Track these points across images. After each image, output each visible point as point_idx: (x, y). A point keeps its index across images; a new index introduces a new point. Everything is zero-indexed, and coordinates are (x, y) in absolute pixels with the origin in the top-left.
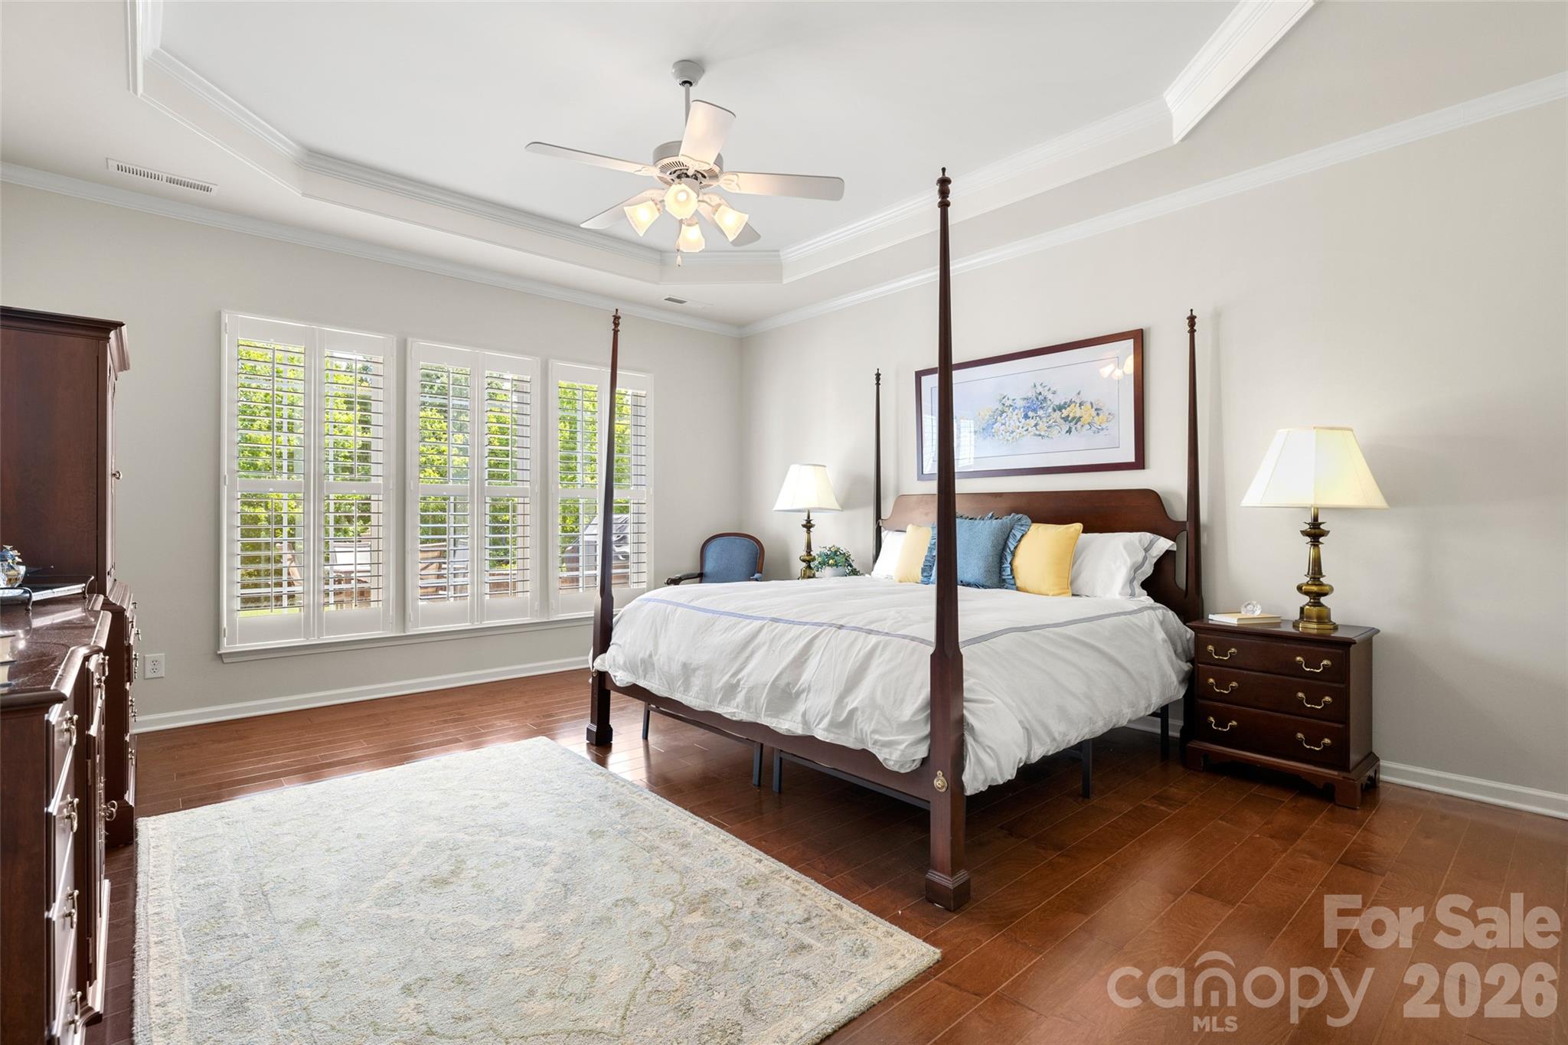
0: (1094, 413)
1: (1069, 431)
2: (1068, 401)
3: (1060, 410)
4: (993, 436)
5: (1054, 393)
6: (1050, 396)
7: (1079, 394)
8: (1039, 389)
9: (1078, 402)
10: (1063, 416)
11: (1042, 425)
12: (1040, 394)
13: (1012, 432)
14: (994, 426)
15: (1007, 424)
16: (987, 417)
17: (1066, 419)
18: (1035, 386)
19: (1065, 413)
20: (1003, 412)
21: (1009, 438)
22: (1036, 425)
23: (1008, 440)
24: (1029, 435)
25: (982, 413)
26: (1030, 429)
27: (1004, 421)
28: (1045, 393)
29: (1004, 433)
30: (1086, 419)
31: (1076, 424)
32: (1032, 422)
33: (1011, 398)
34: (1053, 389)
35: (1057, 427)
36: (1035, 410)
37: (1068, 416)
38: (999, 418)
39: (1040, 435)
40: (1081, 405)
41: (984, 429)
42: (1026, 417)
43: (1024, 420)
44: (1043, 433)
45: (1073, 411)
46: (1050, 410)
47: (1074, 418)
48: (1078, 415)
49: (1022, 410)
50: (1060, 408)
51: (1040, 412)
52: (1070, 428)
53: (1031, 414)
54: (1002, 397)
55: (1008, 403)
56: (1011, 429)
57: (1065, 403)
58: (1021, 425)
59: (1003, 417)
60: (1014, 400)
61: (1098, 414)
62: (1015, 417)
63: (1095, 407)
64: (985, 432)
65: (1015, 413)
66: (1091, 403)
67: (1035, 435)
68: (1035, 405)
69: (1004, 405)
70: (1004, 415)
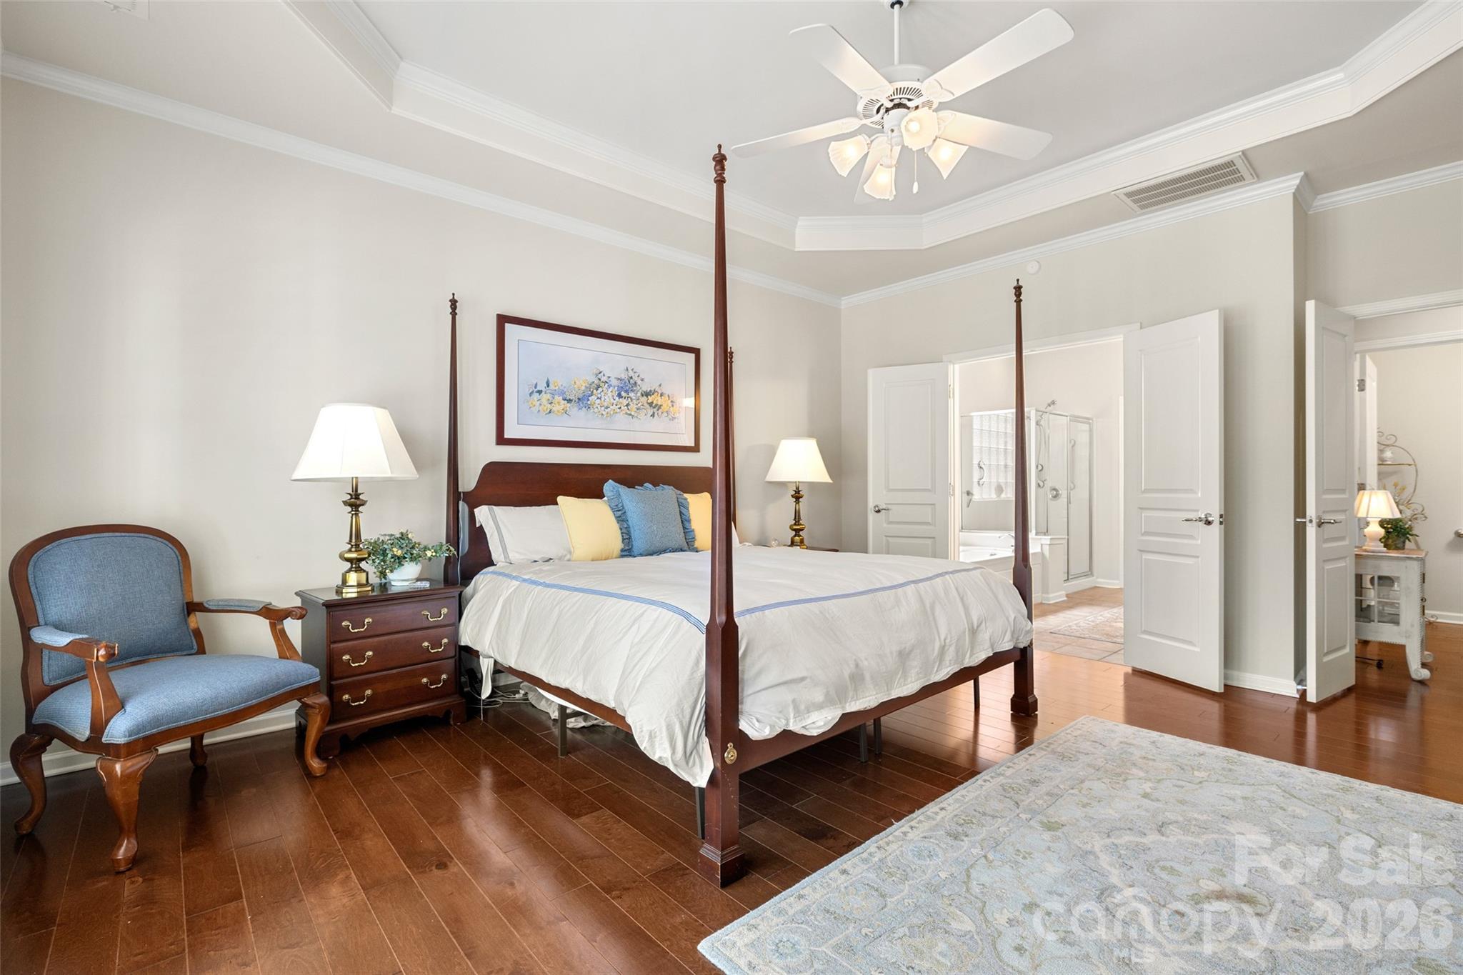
0: (670, 404)
1: (653, 415)
2: (653, 389)
3: (647, 396)
4: (589, 408)
5: (642, 380)
6: (639, 382)
7: (660, 385)
8: (631, 374)
9: (660, 392)
10: (649, 401)
11: (633, 406)
12: (631, 378)
13: (607, 408)
14: (590, 398)
15: (603, 399)
16: (583, 388)
17: (651, 404)
18: (627, 370)
19: (650, 399)
20: (599, 386)
21: (604, 413)
22: (627, 405)
23: (602, 414)
24: (621, 413)
25: (577, 383)
26: (622, 408)
27: (599, 396)
28: (635, 378)
29: (599, 407)
30: (665, 407)
31: (658, 410)
32: (625, 402)
33: (607, 375)
34: (642, 376)
35: (643, 410)
36: (627, 392)
37: (652, 403)
38: (595, 391)
39: (630, 415)
40: (661, 395)
41: (579, 399)
42: (620, 396)
43: (617, 398)
44: (633, 413)
45: (655, 399)
46: (639, 394)
47: (656, 405)
48: (659, 403)
49: (616, 388)
50: (647, 394)
51: (632, 395)
52: (654, 413)
53: (623, 394)
54: (598, 371)
55: (604, 379)
56: (606, 404)
57: (650, 391)
58: (615, 402)
59: (599, 391)
60: (609, 377)
61: (673, 406)
62: (610, 394)
63: (671, 399)
64: (580, 403)
65: (610, 390)
66: (669, 396)
67: (626, 413)
68: (626, 387)
69: (600, 379)
70: (600, 389)
